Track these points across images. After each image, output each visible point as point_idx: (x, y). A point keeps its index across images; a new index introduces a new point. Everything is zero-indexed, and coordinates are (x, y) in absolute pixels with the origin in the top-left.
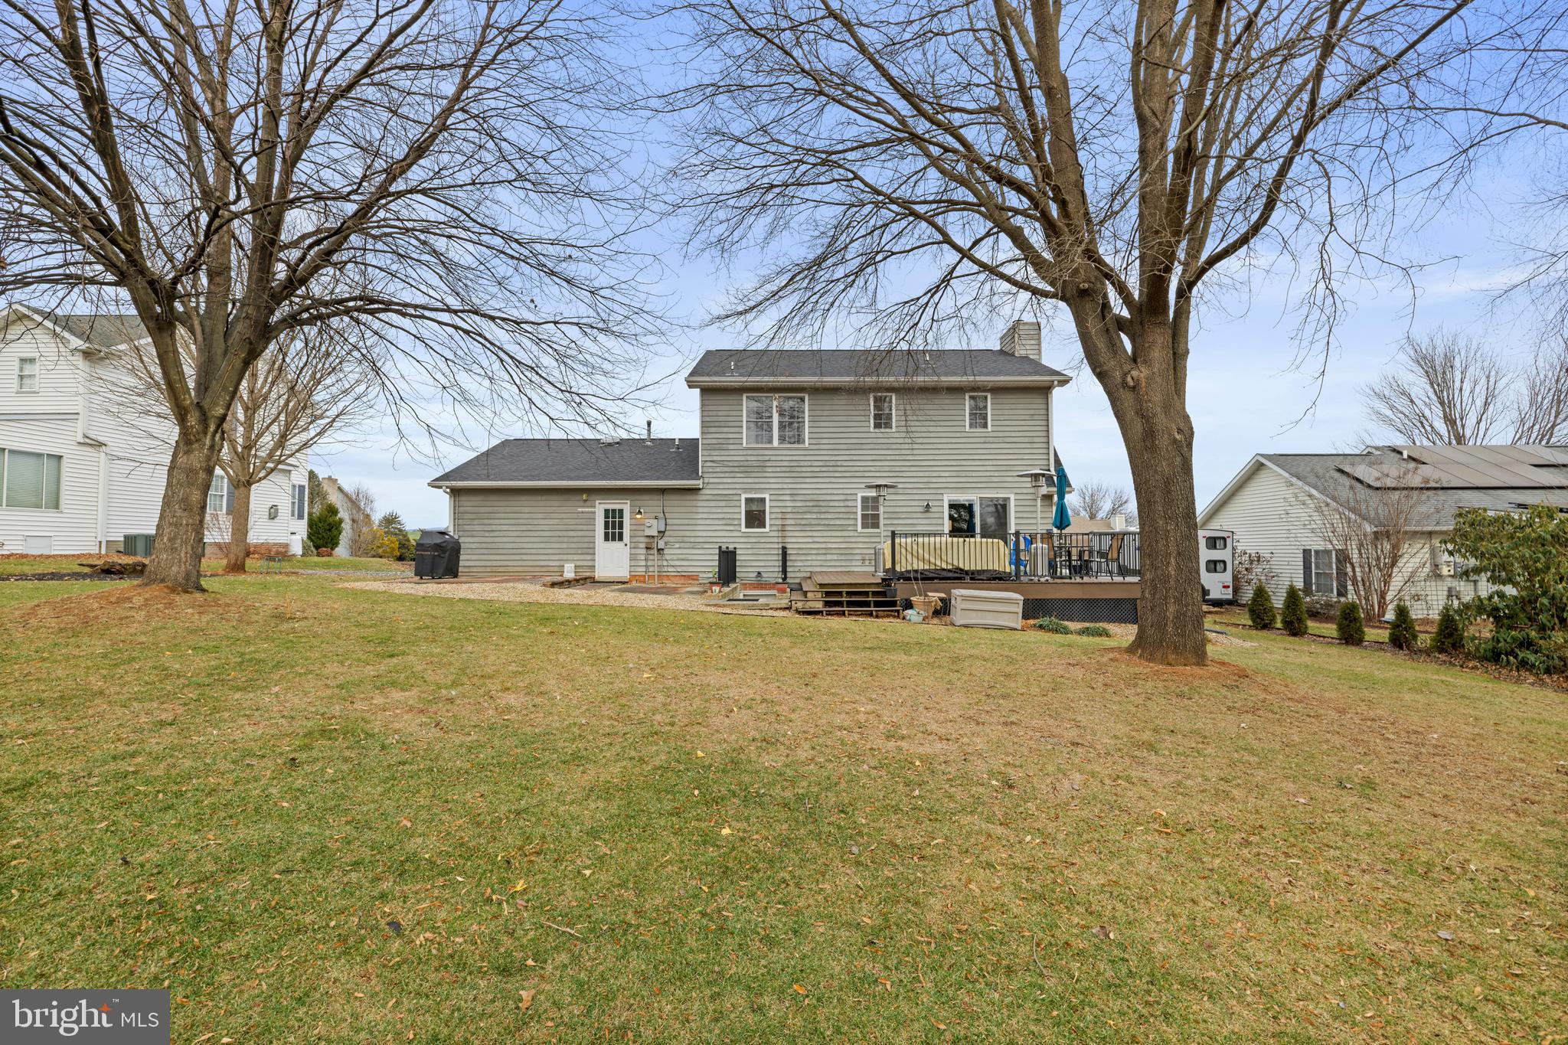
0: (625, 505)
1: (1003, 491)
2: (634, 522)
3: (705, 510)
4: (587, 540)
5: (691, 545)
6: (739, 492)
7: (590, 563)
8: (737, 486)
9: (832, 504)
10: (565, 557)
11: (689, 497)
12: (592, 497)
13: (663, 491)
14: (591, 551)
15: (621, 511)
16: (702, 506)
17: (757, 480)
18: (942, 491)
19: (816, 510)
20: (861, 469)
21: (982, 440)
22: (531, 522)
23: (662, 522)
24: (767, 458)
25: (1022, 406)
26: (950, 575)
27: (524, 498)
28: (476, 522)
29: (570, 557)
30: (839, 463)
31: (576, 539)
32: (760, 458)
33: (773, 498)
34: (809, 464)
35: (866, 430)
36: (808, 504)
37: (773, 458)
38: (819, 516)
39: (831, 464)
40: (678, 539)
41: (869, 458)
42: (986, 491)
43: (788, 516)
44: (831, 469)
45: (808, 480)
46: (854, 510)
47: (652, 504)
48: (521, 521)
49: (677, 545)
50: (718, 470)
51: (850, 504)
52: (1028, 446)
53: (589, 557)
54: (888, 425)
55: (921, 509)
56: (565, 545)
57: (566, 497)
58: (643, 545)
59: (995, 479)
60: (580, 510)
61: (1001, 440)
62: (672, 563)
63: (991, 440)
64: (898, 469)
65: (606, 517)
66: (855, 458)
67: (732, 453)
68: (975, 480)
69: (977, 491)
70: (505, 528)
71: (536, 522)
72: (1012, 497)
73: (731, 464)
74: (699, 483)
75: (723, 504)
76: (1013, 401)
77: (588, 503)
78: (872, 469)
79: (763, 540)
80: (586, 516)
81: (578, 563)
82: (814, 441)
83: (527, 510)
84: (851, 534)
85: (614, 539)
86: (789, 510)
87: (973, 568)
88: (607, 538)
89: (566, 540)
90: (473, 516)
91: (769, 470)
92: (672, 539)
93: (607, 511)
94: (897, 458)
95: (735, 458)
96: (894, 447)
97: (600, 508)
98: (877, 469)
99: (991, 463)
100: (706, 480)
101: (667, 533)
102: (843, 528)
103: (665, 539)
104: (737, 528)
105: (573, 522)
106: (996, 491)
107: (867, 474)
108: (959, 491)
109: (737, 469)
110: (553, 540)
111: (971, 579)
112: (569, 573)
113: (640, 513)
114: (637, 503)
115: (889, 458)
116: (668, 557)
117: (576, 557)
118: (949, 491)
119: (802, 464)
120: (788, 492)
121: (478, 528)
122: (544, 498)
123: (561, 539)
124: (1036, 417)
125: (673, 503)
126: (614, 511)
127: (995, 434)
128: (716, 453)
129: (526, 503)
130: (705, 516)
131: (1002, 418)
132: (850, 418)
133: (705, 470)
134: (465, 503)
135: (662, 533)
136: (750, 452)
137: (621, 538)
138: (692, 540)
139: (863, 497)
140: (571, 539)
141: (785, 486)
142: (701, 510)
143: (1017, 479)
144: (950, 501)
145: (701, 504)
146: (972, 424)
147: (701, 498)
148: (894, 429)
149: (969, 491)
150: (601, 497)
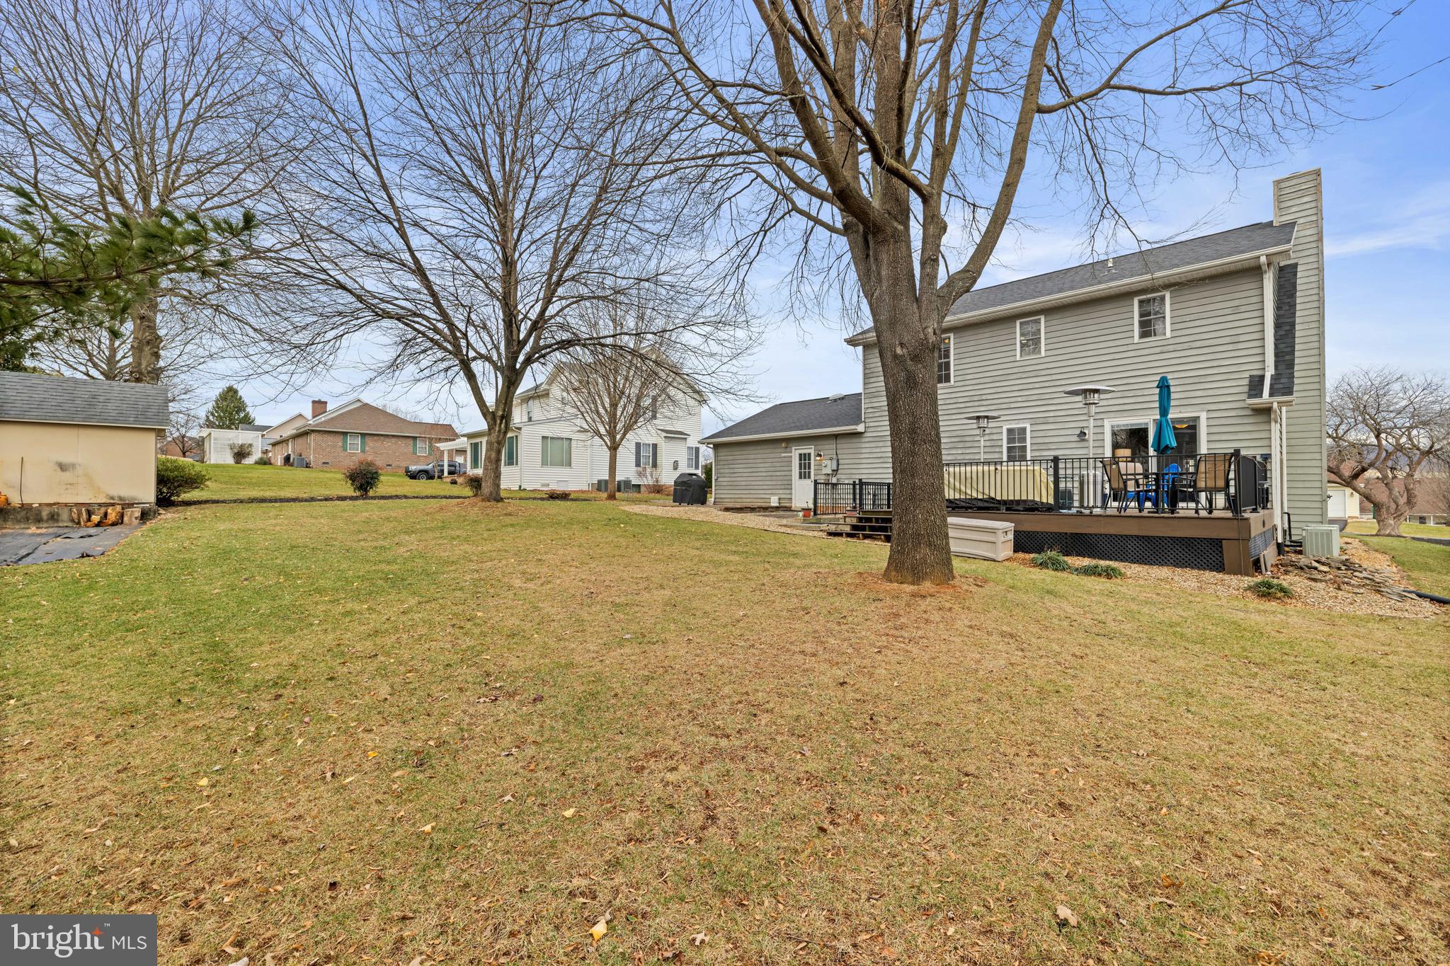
0: (810, 449)
1: (1189, 409)
2: (816, 463)
3: (867, 451)
4: (788, 478)
7: (789, 496)
9: (976, 438)
10: (774, 491)
11: (855, 440)
12: (790, 445)
13: (836, 436)
14: (789, 487)
15: (809, 454)
16: (865, 446)
18: (1102, 417)
19: (961, 445)
20: (1007, 400)
21: (1158, 350)
22: (755, 465)
23: (835, 462)
25: (1219, 298)
26: (986, 505)
27: (751, 448)
28: (726, 467)
29: (777, 491)
30: (984, 397)
31: (781, 478)
34: (955, 400)
35: (1012, 359)
36: (953, 440)
38: (964, 451)
39: (976, 398)
40: (847, 476)
41: (1016, 388)
44: (976, 404)
45: (954, 417)
46: (999, 443)
47: (829, 448)
48: (749, 465)
50: (877, 414)
51: (995, 437)
52: (1230, 347)
53: (788, 491)
54: (1037, 349)
55: (1076, 438)
56: (772, 482)
57: (774, 446)
59: (1177, 396)
60: (783, 455)
61: (1186, 346)
63: (1171, 348)
64: (1047, 397)
65: (800, 460)
66: (1000, 390)
68: (1147, 399)
70: (741, 470)
71: (758, 465)
72: (1203, 416)
74: (860, 428)
76: (1206, 294)
77: (788, 450)
78: (1019, 399)
80: (788, 459)
81: (782, 496)
82: (959, 378)
83: (752, 457)
85: (804, 477)
87: (1011, 498)
88: (800, 478)
89: (774, 478)
90: (726, 463)
92: (843, 476)
93: (800, 455)
94: (1047, 384)
96: (1043, 372)
97: (795, 452)
98: (1024, 399)
100: (869, 424)
101: (839, 472)
103: (838, 476)
105: (778, 464)
106: (1178, 409)
107: (1013, 406)
108: (1126, 414)
110: (765, 478)
111: (1007, 509)
112: (774, 502)
113: (820, 456)
114: (819, 447)
115: (1037, 385)
117: (781, 492)
118: (1112, 415)
121: (727, 471)
122: (762, 447)
123: (772, 478)
124: (1243, 309)
125: (844, 445)
126: (804, 455)
127: (1178, 340)
128: (875, 400)
129: (752, 452)
130: (867, 456)
131: (1186, 319)
132: (995, 350)
133: (865, 417)
134: (723, 454)
135: (835, 471)
137: (809, 477)
138: (857, 476)
139: (1010, 431)
140: (779, 478)
142: (864, 451)
143: (1210, 392)
144: (1112, 427)
145: (864, 445)
146: (1144, 334)
147: (864, 440)
148: (1043, 354)
149: (1141, 412)
150: (796, 444)
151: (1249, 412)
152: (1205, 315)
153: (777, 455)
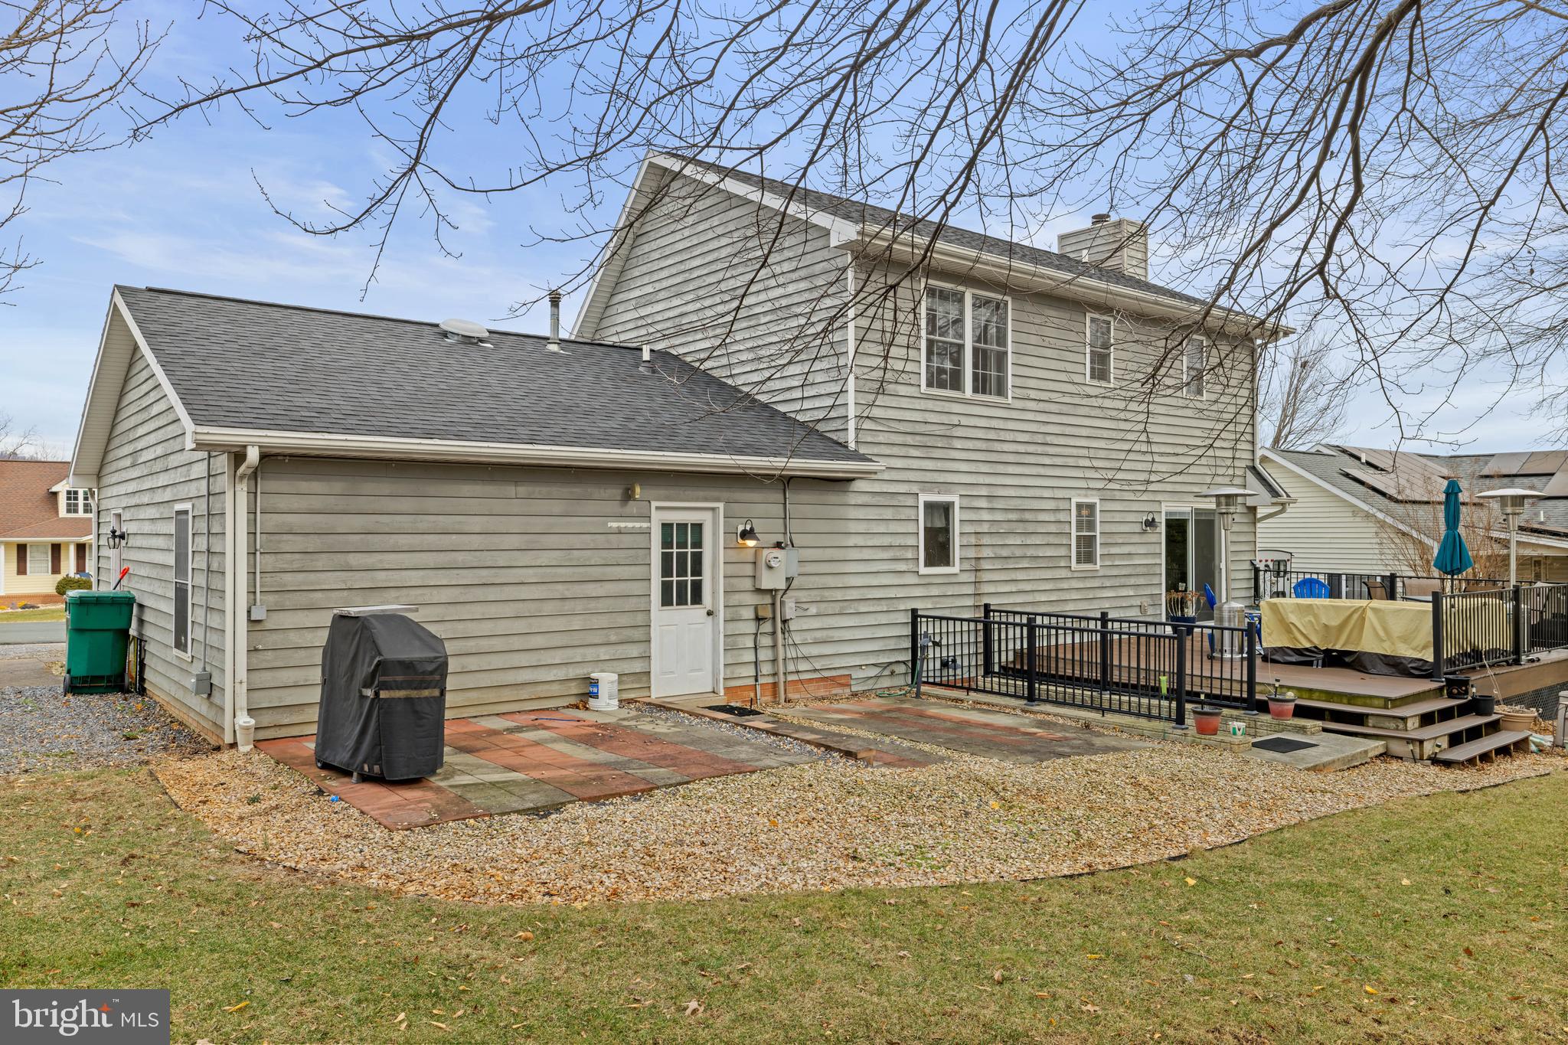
2: (734, 555)
3: (861, 527)
4: (631, 604)
5: (837, 607)
6: (914, 488)
7: (643, 667)
8: (912, 476)
9: (1040, 517)
10: (578, 656)
11: (833, 498)
12: (646, 493)
13: (787, 482)
14: (637, 634)
15: (698, 528)
16: (855, 518)
17: (940, 465)
18: (1159, 497)
19: (1020, 528)
20: (1075, 452)
22: (488, 558)
23: (792, 555)
24: (955, 420)
25: (1232, 365)
27: (467, 489)
28: (322, 561)
29: (589, 655)
30: (1049, 439)
31: (601, 606)
32: (945, 419)
33: (966, 502)
34: (1012, 436)
35: (1081, 379)
36: (1010, 516)
37: (964, 421)
39: (1039, 439)
40: (815, 595)
41: (1083, 432)
42: (1198, 498)
43: (986, 540)
44: (1039, 449)
45: (1010, 469)
46: (1068, 529)
47: (766, 513)
48: (460, 558)
49: (813, 610)
50: (881, 438)
51: (1063, 517)
53: (634, 651)
54: (1105, 375)
55: (1137, 528)
56: (577, 623)
57: (577, 490)
58: (749, 614)
59: (1208, 479)
60: (614, 525)
61: (1214, 416)
62: (806, 651)
63: (1206, 414)
64: (1114, 456)
65: (668, 543)
66: (1067, 430)
67: (902, 403)
68: (1190, 479)
69: (1187, 498)
71: (502, 559)
73: (902, 427)
75: (888, 513)
76: (1225, 355)
77: (632, 507)
78: (1088, 452)
79: (950, 591)
80: (627, 540)
82: (1017, 393)
83: (476, 523)
84: (1064, 573)
85: (682, 601)
86: (985, 528)
88: (666, 601)
89: (579, 606)
90: (315, 542)
91: (958, 444)
92: (807, 596)
93: (667, 529)
95: (908, 416)
97: (656, 519)
98: (1093, 453)
101: (800, 583)
102: (1052, 564)
103: (796, 596)
104: (911, 566)
105: (596, 557)
107: (1081, 462)
108: (1176, 497)
109: (909, 440)
110: (549, 608)
113: (746, 534)
115: (1105, 434)
116: (797, 638)
117: (604, 654)
118: (1167, 497)
119: (1003, 436)
120: (984, 492)
122: (522, 490)
123: (568, 606)
124: (1243, 384)
125: (803, 509)
126: (682, 527)
127: (1209, 406)
129: (474, 505)
130: (860, 541)
131: (1215, 380)
132: (1062, 355)
133: (859, 436)
134: (282, 503)
135: (790, 582)
136: (930, 405)
137: (697, 599)
138: (839, 595)
140: (593, 605)
141: (981, 479)
142: (853, 527)
143: (1226, 481)
144: (1168, 513)
145: (853, 513)
147: (853, 499)
148: (1111, 383)
149: (1184, 497)
150: (662, 492)
153: (590, 524)
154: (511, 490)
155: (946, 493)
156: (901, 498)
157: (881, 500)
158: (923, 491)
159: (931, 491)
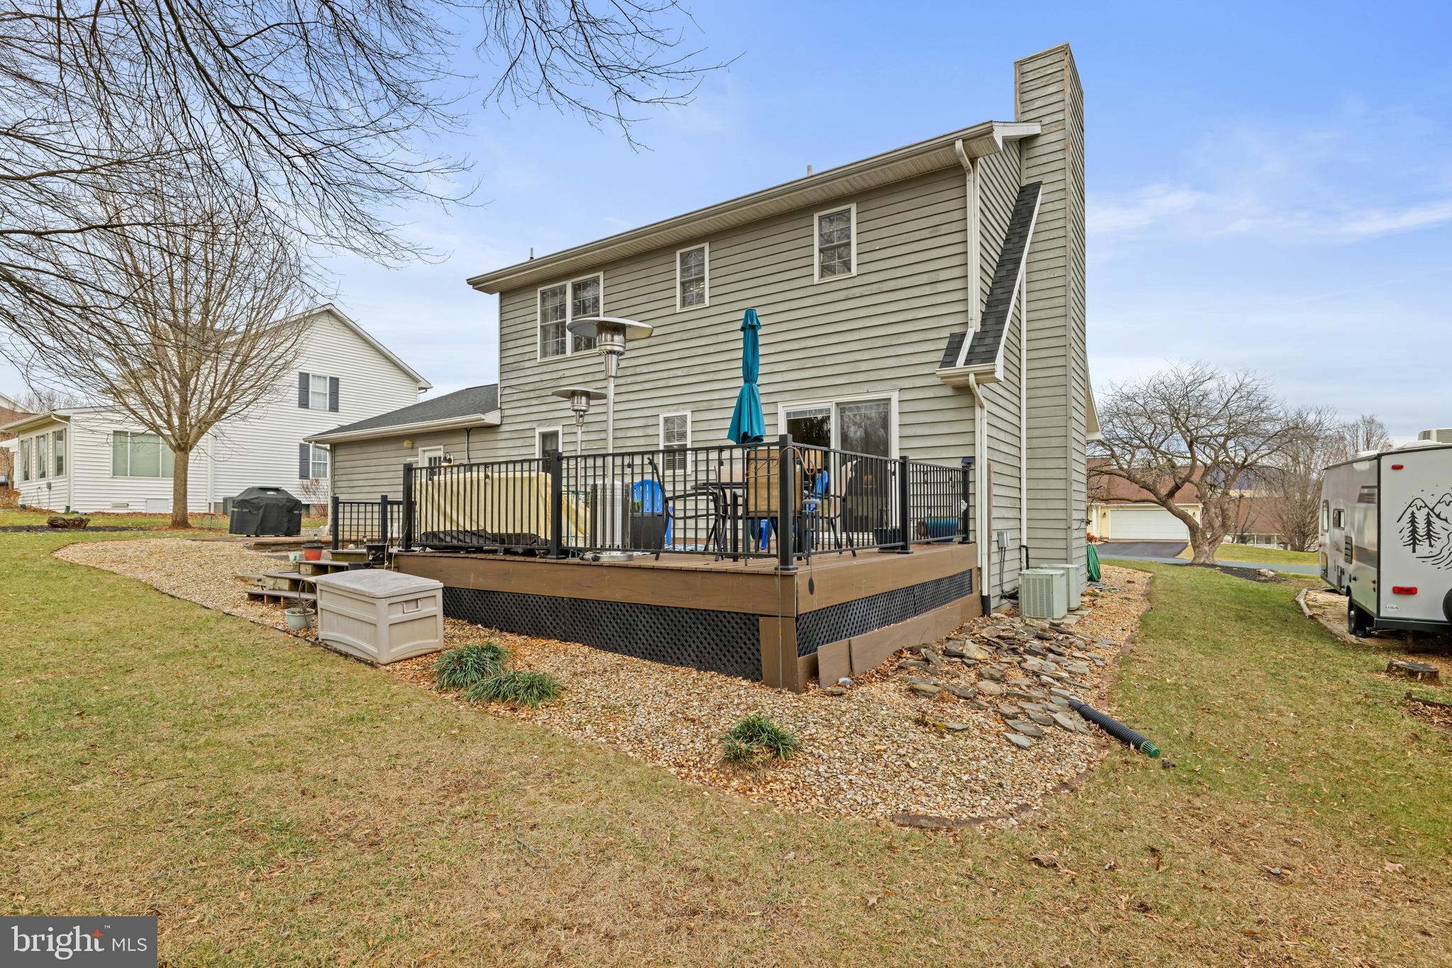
0: (440, 451)
1: (878, 386)
6: (534, 425)
8: (532, 418)
9: (630, 433)
11: (490, 437)
12: (416, 444)
13: (468, 432)
15: (439, 459)
17: (549, 407)
18: (776, 399)
20: (665, 375)
21: (841, 295)
24: (561, 374)
27: (373, 449)
30: (639, 370)
32: (554, 375)
33: (567, 430)
35: (673, 310)
36: (602, 436)
37: (568, 373)
39: (630, 372)
41: (676, 355)
42: (846, 390)
44: (629, 379)
46: (655, 441)
47: (460, 449)
50: (516, 397)
51: (650, 432)
54: (699, 296)
59: (864, 366)
61: (875, 288)
63: (857, 292)
64: (712, 368)
66: (657, 358)
67: (528, 372)
68: (829, 371)
69: (831, 392)
70: (360, 483)
72: (895, 397)
73: (527, 388)
74: (492, 418)
75: (519, 443)
76: (899, 207)
77: (414, 451)
78: (680, 373)
94: (711, 349)
95: (530, 379)
96: (708, 332)
97: (423, 456)
98: (685, 372)
99: (857, 335)
100: (507, 413)
106: (865, 387)
107: (672, 382)
108: (803, 395)
109: (532, 394)
113: (449, 460)
114: (449, 448)
115: (700, 351)
118: (787, 396)
121: (345, 484)
124: (944, 230)
125: (478, 445)
126: (435, 458)
127: (865, 280)
128: (513, 374)
129: (373, 455)
131: (877, 245)
133: (505, 399)
134: (338, 459)
136: (545, 369)
139: (666, 420)
142: (500, 453)
143: (904, 361)
144: (788, 414)
146: (826, 270)
147: (500, 436)
148: (707, 303)
149: (820, 393)
150: (422, 443)
151: (949, 392)
152: (899, 240)
154: (381, 448)
155: (556, 424)
156: (527, 432)
157: (516, 435)
158: (539, 426)
159: (544, 425)
